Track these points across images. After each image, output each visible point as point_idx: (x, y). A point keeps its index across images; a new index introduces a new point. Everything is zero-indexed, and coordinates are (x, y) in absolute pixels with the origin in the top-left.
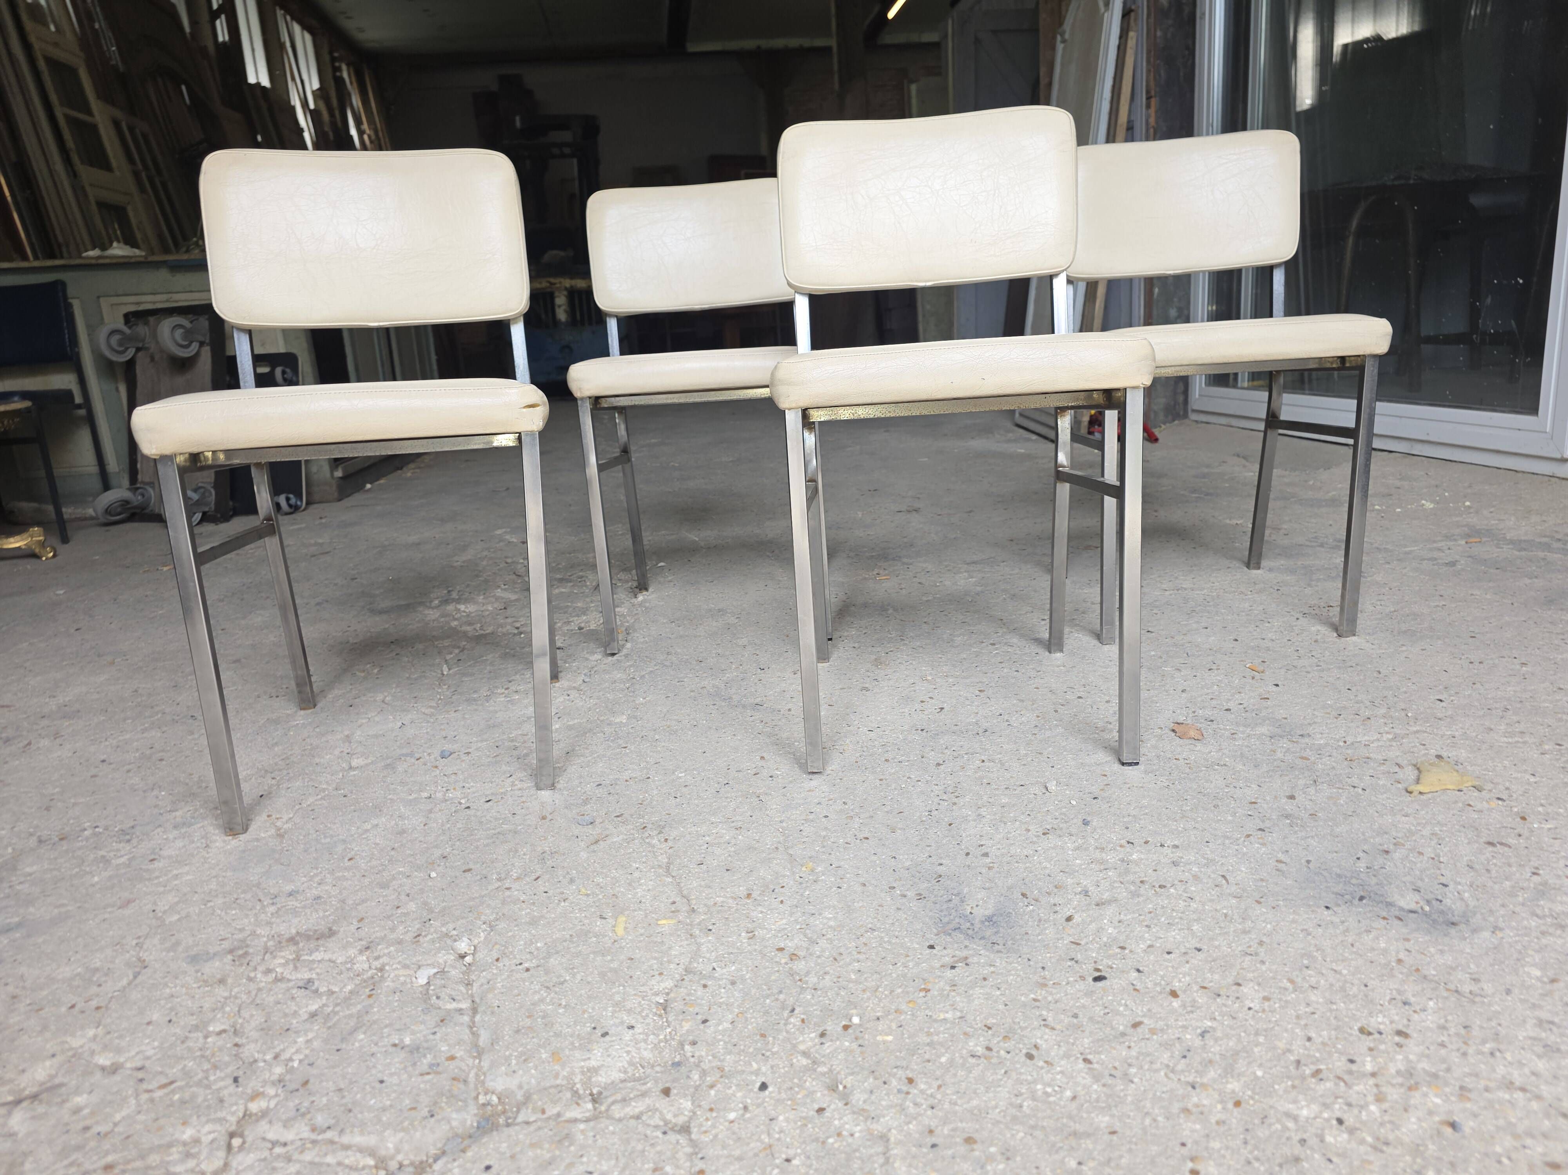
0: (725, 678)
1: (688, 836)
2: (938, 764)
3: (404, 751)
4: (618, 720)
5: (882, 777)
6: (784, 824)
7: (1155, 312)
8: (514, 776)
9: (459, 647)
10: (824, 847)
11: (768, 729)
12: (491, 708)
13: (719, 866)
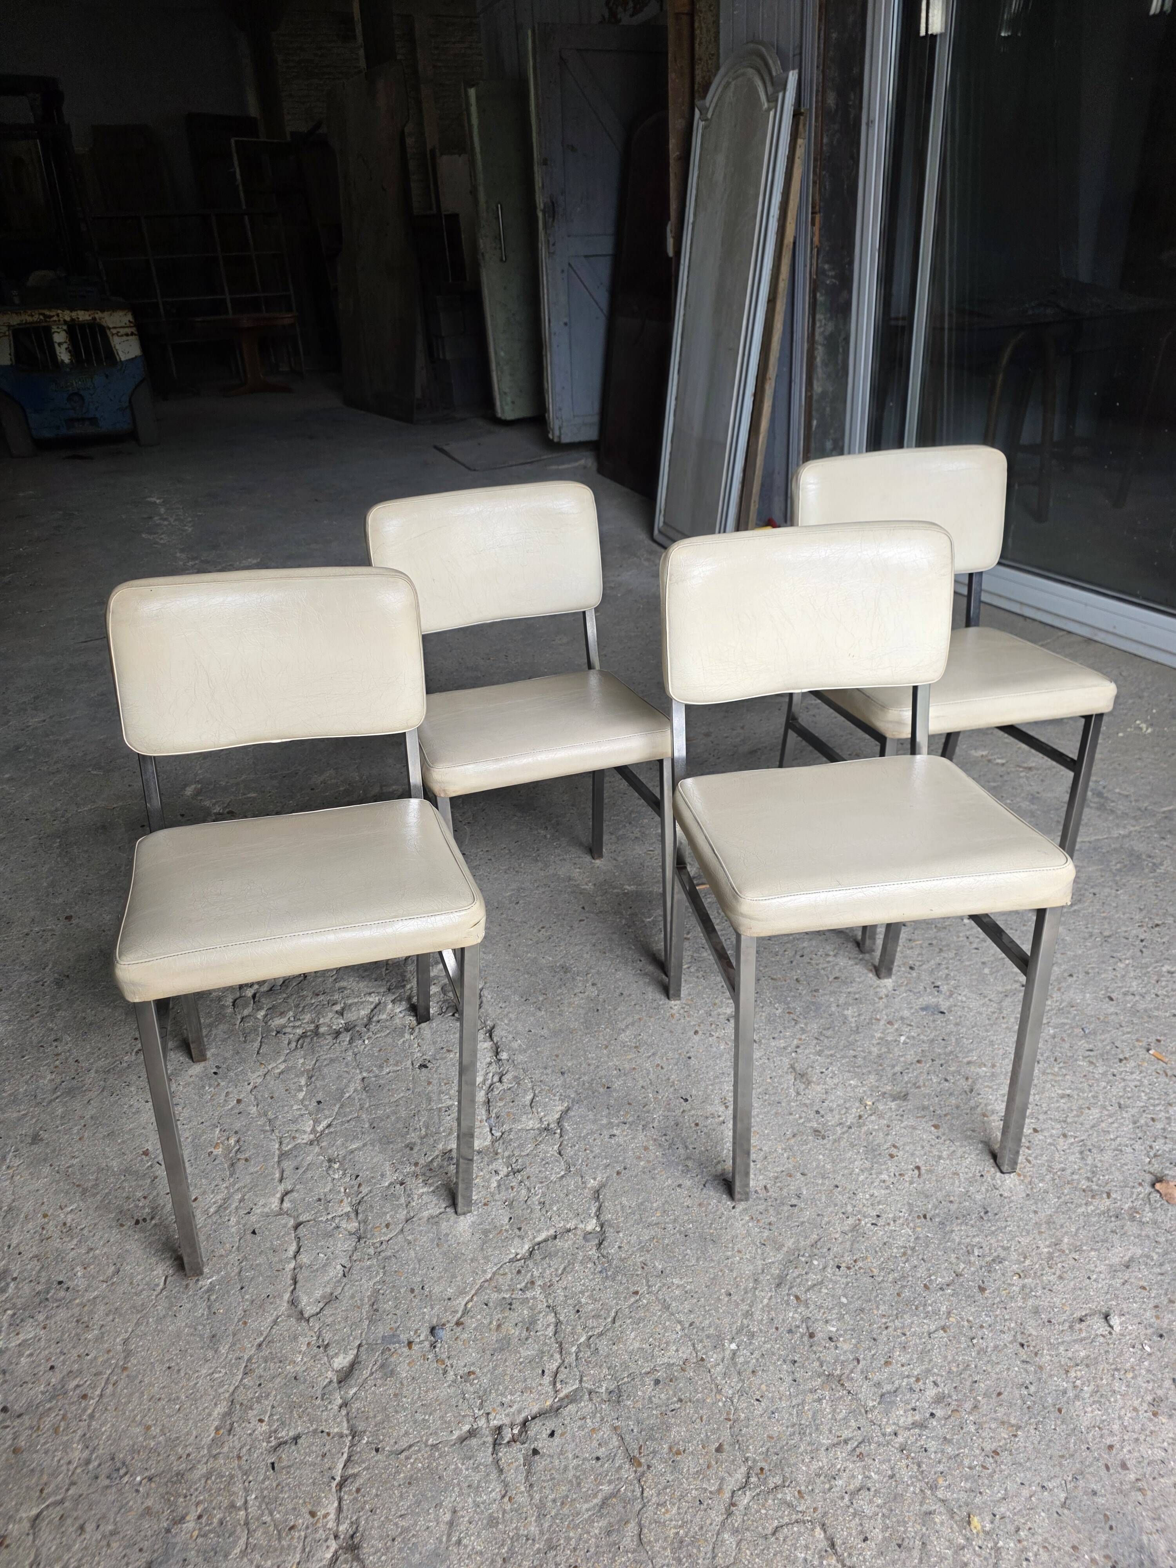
0: (656, 1124)
1: (817, 1480)
2: (982, 1289)
3: (381, 1330)
4: (589, 1228)
5: (943, 1324)
6: (900, 1439)
7: (813, 445)
8: (546, 1371)
9: (302, 1073)
10: (967, 1480)
11: (766, 1233)
12: (426, 1214)
13: (884, 1539)
